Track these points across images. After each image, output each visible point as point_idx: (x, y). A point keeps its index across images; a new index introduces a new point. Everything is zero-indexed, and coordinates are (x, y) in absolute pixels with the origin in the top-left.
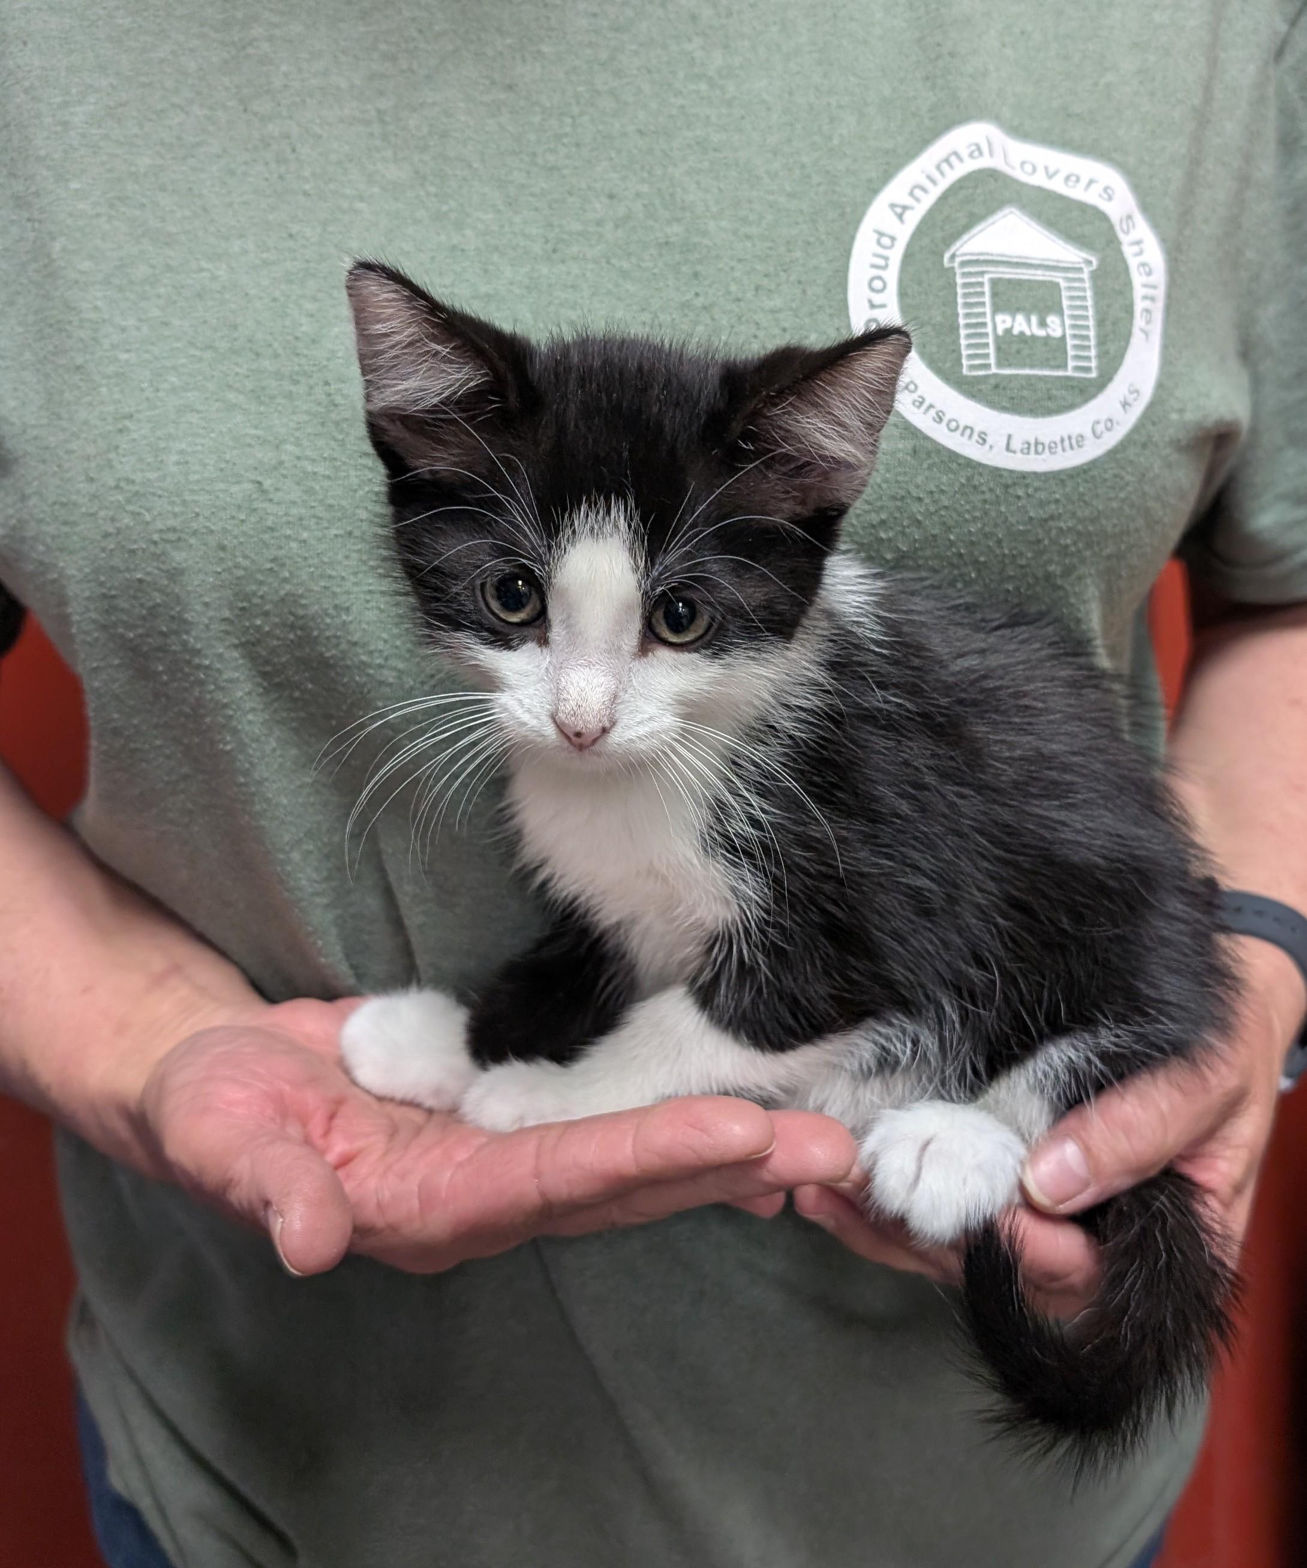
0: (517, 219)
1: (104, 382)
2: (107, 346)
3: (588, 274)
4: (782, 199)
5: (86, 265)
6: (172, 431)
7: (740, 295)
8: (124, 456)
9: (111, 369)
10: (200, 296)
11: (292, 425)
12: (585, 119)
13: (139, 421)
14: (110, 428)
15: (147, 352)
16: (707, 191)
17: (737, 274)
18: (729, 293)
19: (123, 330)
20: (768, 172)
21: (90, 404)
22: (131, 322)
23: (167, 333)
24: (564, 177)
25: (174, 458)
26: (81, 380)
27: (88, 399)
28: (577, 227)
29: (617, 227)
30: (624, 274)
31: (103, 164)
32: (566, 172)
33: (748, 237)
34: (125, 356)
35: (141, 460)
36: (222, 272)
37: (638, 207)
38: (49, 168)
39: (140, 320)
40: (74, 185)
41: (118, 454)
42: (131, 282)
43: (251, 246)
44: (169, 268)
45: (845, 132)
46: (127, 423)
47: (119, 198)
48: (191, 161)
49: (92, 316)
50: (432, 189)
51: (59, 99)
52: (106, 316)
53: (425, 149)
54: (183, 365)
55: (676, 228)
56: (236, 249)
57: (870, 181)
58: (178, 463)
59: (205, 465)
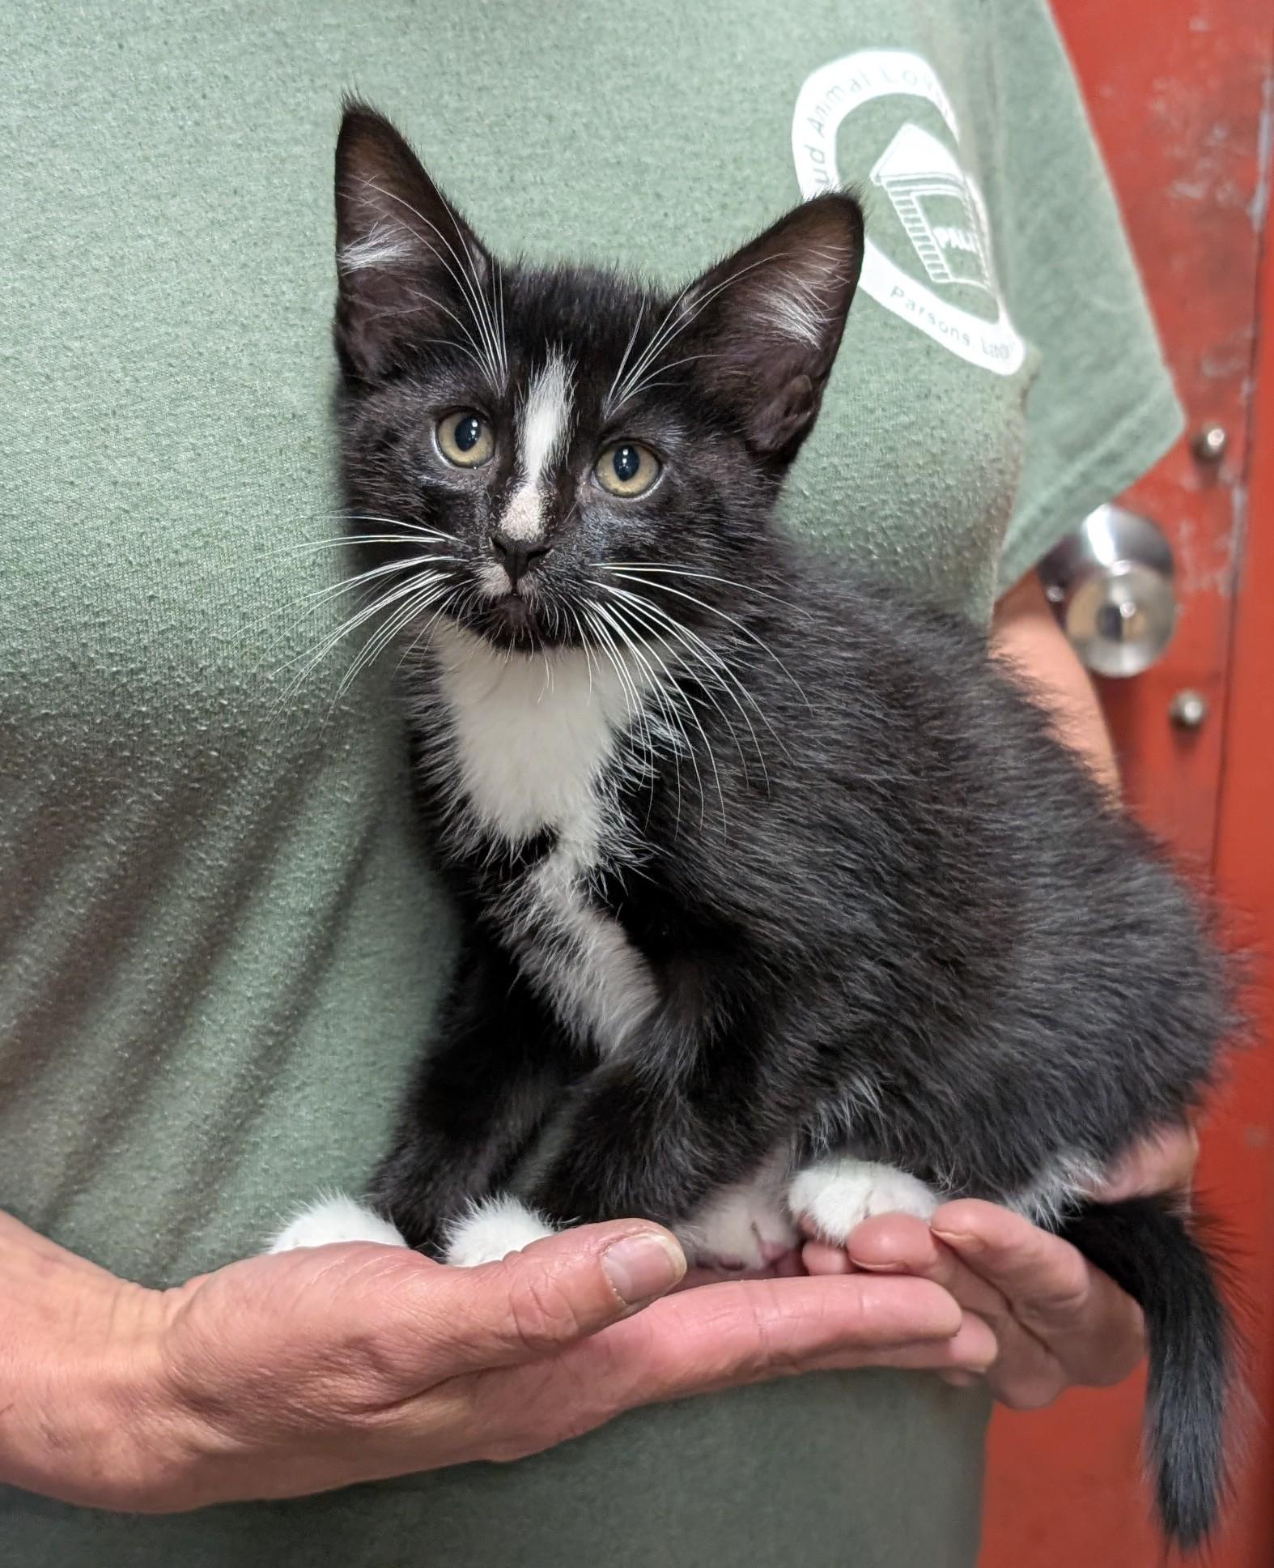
0: (463, 148)
3: (551, 198)
4: (714, 116)
7: (708, 216)
12: (498, 34)
16: (640, 109)
17: (697, 194)
18: (696, 214)
24: (495, 97)
28: (526, 152)
30: (585, 195)
32: (495, 92)
33: (697, 155)
45: (744, 47)
57: (783, 94)
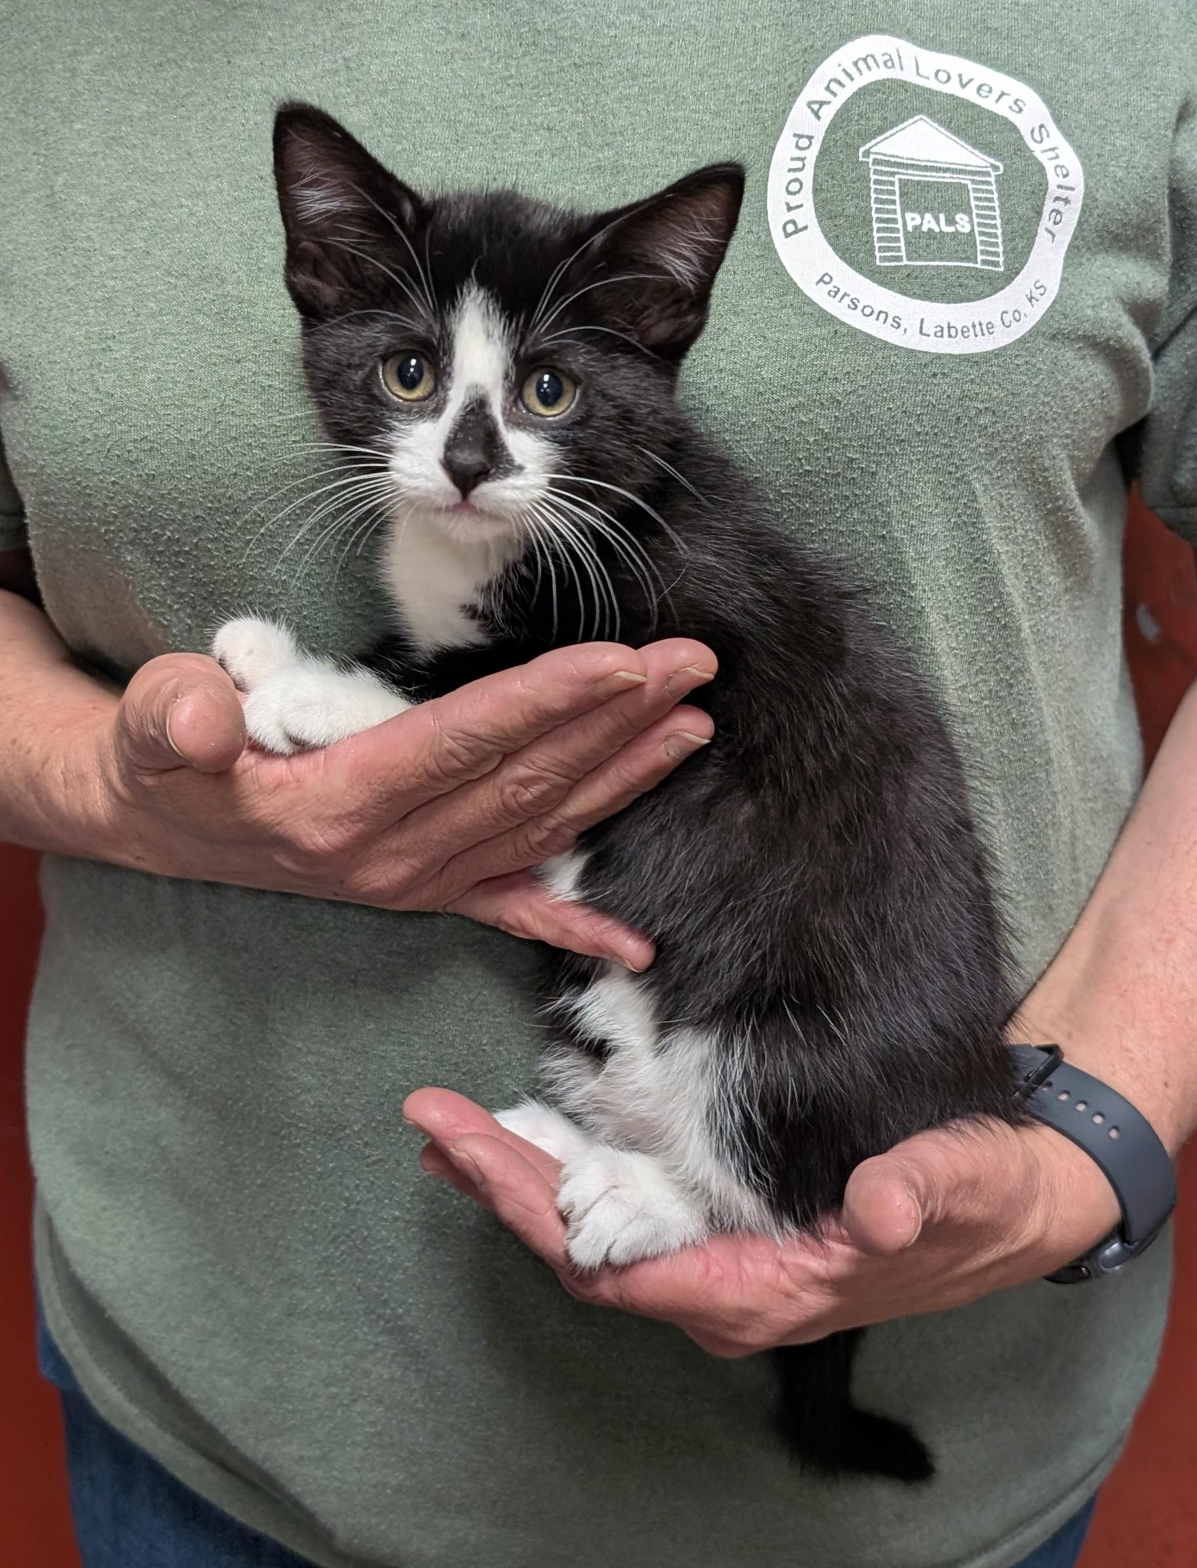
1: (92, 304)
2: (97, 273)
5: (83, 199)
6: (149, 352)
8: (106, 372)
9: (99, 295)
10: (177, 229)
11: (251, 344)
13: (121, 342)
14: (94, 346)
15: (130, 279)
19: (112, 259)
20: (694, 94)
21: (77, 323)
22: (118, 252)
23: (148, 262)
25: (149, 377)
26: (71, 300)
27: (76, 318)
29: (553, 156)
31: (103, 107)
34: (112, 283)
35: (120, 377)
36: (200, 210)
37: (573, 137)
38: (56, 109)
39: (126, 250)
40: (78, 126)
41: (100, 371)
42: (120, 215)
43: (225, 186)
44: (154, 204)
46: (110, 343)
47: (113, 138)
48: (181, 110)
49: (85, 245)
50: (388, 130)
51: (70, 48)
52: (97, 246)
53: (384, 93)
54: (161, 292)
55: (608, 153)
56: (213, 188)
58: (152, 381)
59: (175, 383)
